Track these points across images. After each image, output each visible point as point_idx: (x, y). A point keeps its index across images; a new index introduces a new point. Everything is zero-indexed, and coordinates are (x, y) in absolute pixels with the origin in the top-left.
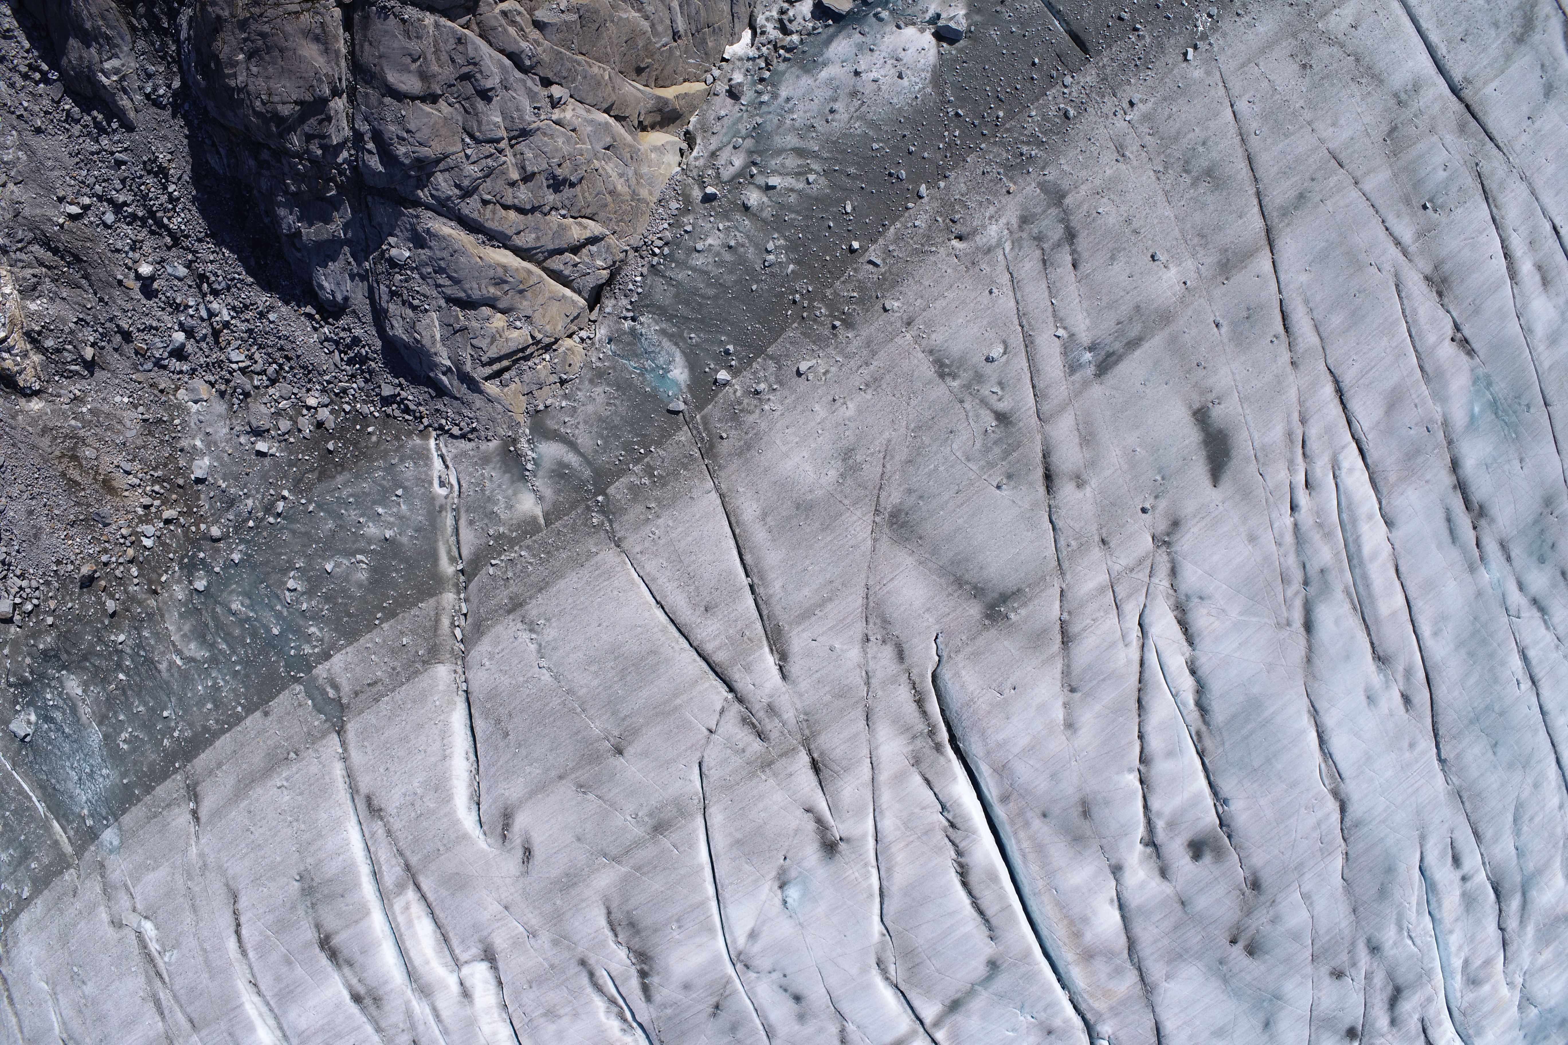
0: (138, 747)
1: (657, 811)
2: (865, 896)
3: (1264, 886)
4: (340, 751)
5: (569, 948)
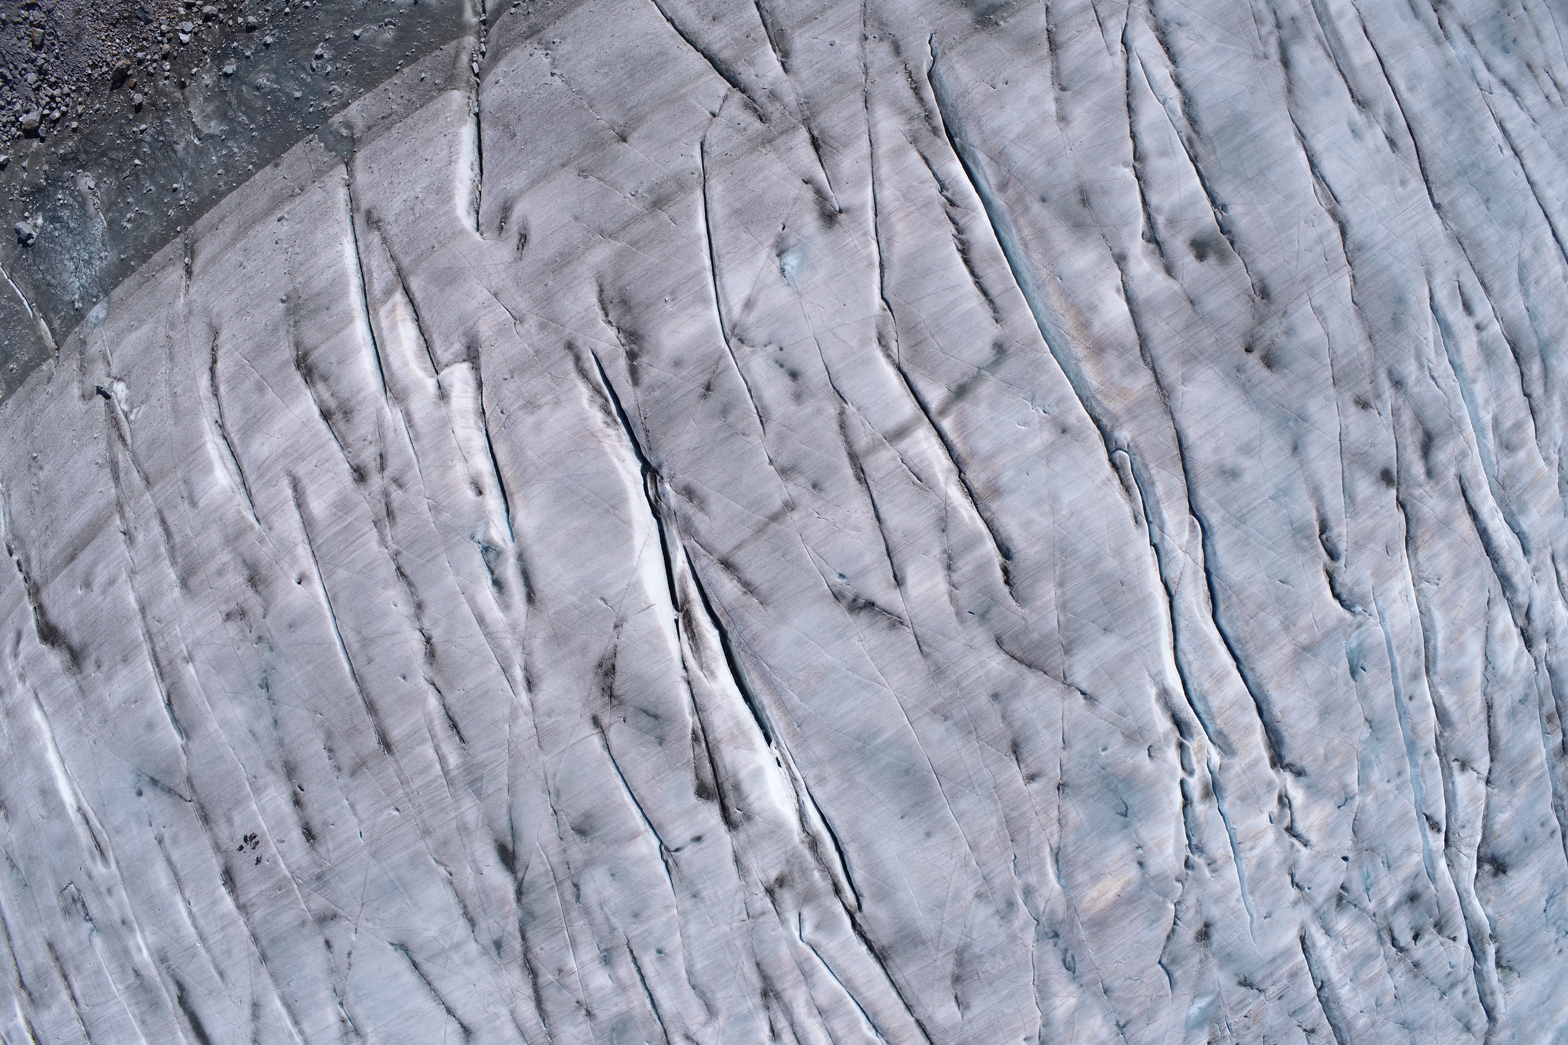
0: (142, 224)
1: (657, 187)
2: (865, 264)
3: (1273, 294)
4: (347, 177)
5: (556, 331)
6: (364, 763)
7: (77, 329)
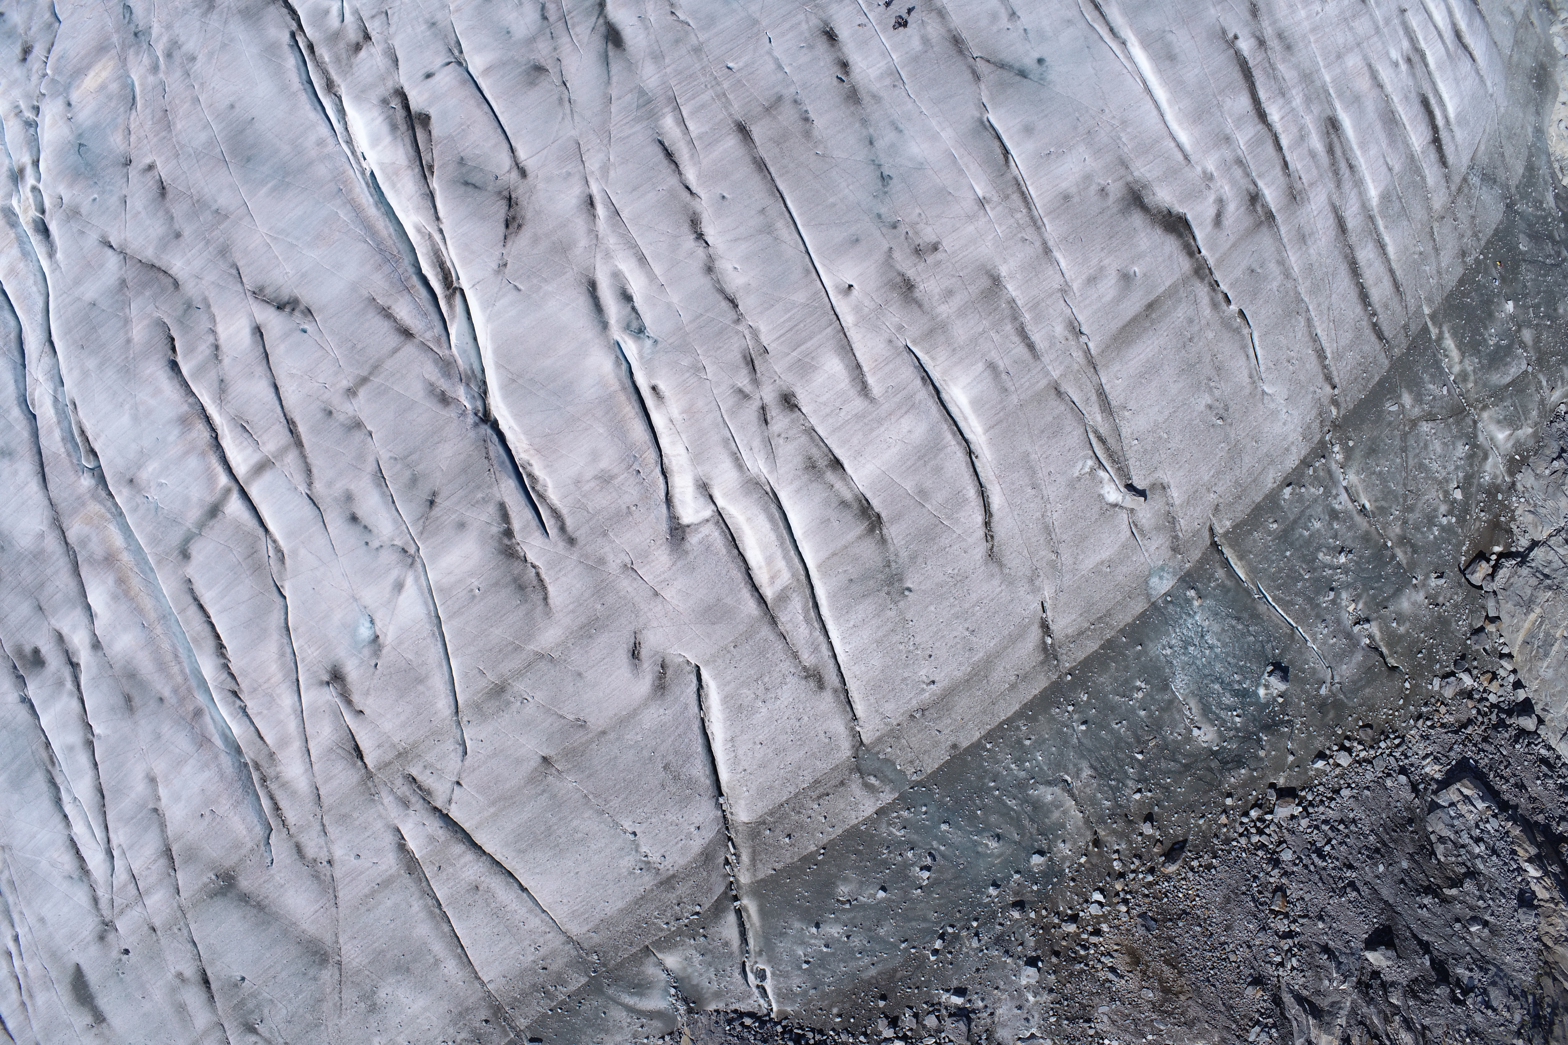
0: (1121, 685)
1: (502, 708)
4: (859, 729)
5: (587, 556)
6: (768, 110)
7: (1187, 565)
